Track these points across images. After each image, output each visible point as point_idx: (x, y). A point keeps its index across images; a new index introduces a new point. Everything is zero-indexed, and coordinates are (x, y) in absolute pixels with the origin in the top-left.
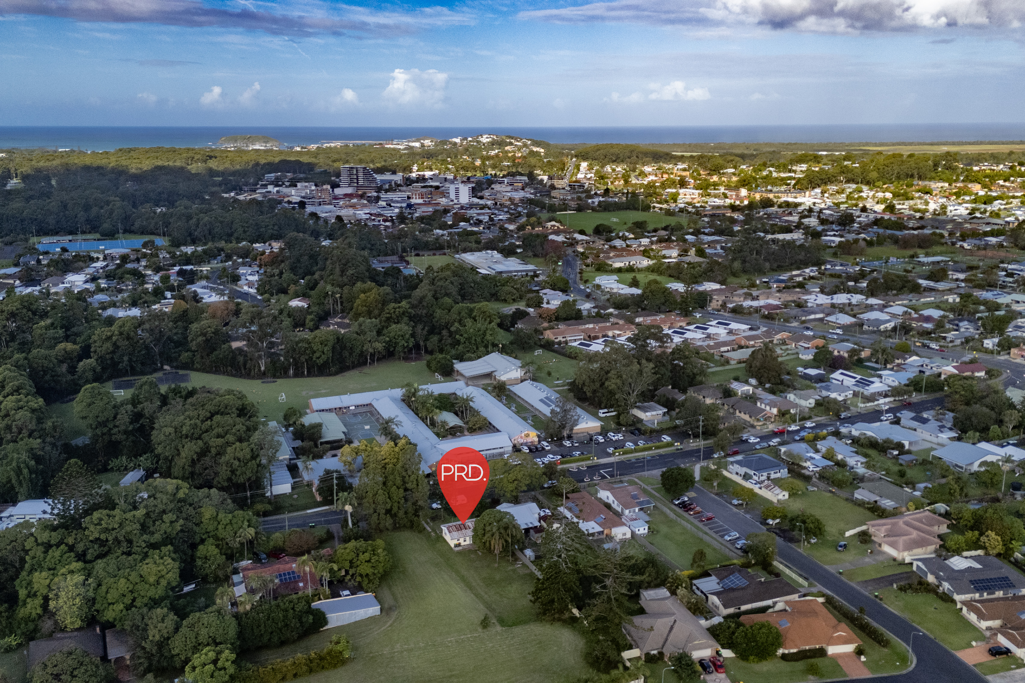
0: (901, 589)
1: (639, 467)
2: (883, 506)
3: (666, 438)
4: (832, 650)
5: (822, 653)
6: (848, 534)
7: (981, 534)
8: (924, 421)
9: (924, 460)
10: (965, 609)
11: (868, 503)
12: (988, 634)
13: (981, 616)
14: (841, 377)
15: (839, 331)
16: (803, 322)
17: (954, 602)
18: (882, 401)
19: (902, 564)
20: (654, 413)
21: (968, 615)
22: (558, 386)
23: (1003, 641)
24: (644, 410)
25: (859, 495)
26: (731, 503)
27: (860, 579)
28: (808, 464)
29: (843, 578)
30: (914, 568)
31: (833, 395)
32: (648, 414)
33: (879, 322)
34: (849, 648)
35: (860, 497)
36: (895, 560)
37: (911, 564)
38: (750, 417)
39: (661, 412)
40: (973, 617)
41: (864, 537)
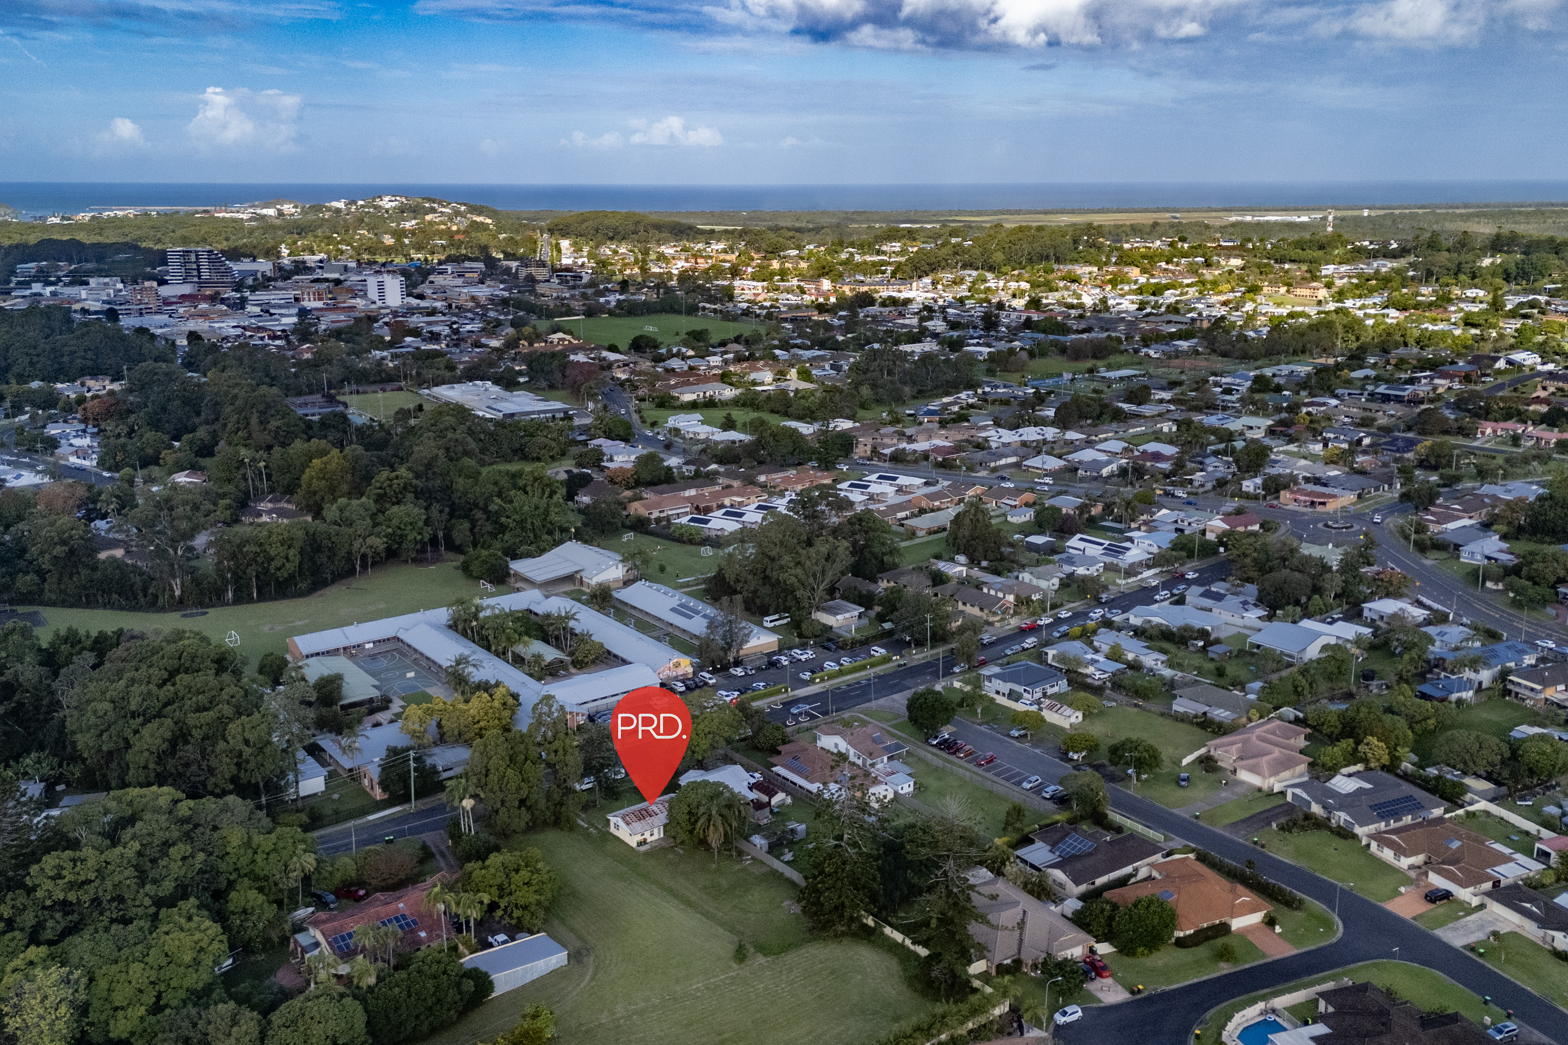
0: (1282, 828)
1: (858, 696)
2: (1217, 719)
3: (879, 651)
4: (1237, 924)
5: (1223, 929)
6: (1185, 762)
7: (1358, 742)
8: (1218, 597)
9: (1240, 651)
10: (1374, 845)
11: (1196, 716)
12: (1413, 874)
13: (1400, 851)
14: (1082, 545)
15: (1048, 480)
16: (994, 470)
17: (1354, 837)
18: (1147, 573)
19: (1270, 794)
20: (847, 615)
21: (1378, 853)
22: (687, 585)
23: (1436, 881)
24: (833, 611)
25: (1180, 706)
26: (1009, 736)
27: (1227, 821)
28: (1091, 670)
29: (1201, 823)
30: (1289, 798)
31: (1081, 571)
32: (840, 617)
33: (1097, 465)
34: (1256, 918)
35: (1181, 709)
36: (1260, 790)
37: (1283, 793)
38: (982, 609)
39: (856, 613)
40: (1387, 855)
41: (1208, 763)
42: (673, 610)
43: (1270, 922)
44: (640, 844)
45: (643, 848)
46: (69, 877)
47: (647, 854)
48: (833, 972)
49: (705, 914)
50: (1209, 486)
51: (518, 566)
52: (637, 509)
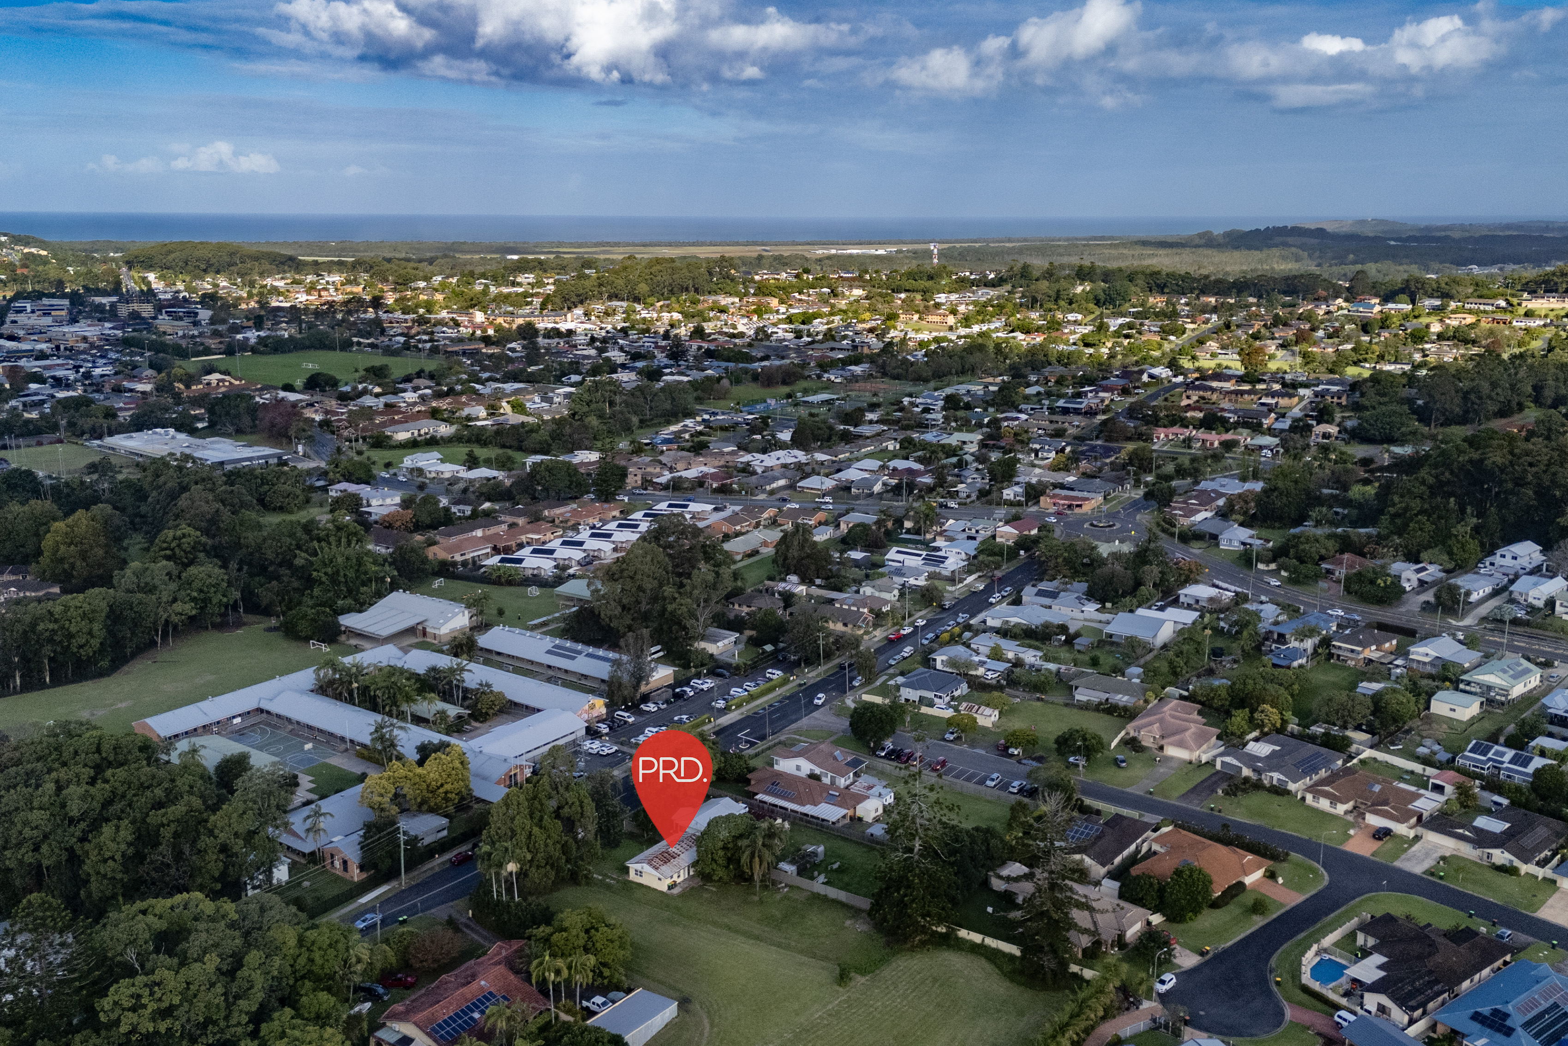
0: (1226, 793)
1: (779, 719)
2: (1121, 704)
3: (776, 674)
4: (1248, 880)
5: (1240, 885)
6: (1113, 745)
7: (1252, 712)
8: (1053, 595)
9: (1100, 641)
10: (1309, 797)
11: (1100, 703)
12: (1350, 818)
13: (1335, 800)
14: (900, 557)
15: (828, 499)
16: (772, 492)
17: (1289, 792)
18: (970, 579)
19: (1200, 765)
20: (726, 641)
21: (1315, 804)
23: (1374, 821)
24: (714, 640)
25: (1081, 696)
26: (944, 740)
27: (1176, 794)
28: (981, 671)
29: (1155, 798)
30: (1218, 767)
31: (912, 581)
32: (720, 644)
33: (867, 484)
34: (1259, 874)
35: (1084, 698)
36: (1190, 763)
37: (1211, 763)
38: (845, 625)
39: (733, 639)
40: (1324, 804)
41: (1132, 744)
42: (549, 652)
43: (1271, 875)
44: (670, 888)
45: (676, 891)
46: (152, 1006)
47: (681, 895)
48: (935, 980)
49: (779, 945)
50: (974, 497)
51: (348, 621)
52: (437, 553)
